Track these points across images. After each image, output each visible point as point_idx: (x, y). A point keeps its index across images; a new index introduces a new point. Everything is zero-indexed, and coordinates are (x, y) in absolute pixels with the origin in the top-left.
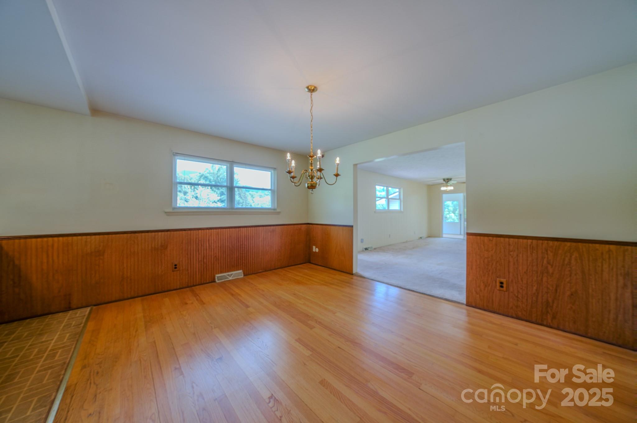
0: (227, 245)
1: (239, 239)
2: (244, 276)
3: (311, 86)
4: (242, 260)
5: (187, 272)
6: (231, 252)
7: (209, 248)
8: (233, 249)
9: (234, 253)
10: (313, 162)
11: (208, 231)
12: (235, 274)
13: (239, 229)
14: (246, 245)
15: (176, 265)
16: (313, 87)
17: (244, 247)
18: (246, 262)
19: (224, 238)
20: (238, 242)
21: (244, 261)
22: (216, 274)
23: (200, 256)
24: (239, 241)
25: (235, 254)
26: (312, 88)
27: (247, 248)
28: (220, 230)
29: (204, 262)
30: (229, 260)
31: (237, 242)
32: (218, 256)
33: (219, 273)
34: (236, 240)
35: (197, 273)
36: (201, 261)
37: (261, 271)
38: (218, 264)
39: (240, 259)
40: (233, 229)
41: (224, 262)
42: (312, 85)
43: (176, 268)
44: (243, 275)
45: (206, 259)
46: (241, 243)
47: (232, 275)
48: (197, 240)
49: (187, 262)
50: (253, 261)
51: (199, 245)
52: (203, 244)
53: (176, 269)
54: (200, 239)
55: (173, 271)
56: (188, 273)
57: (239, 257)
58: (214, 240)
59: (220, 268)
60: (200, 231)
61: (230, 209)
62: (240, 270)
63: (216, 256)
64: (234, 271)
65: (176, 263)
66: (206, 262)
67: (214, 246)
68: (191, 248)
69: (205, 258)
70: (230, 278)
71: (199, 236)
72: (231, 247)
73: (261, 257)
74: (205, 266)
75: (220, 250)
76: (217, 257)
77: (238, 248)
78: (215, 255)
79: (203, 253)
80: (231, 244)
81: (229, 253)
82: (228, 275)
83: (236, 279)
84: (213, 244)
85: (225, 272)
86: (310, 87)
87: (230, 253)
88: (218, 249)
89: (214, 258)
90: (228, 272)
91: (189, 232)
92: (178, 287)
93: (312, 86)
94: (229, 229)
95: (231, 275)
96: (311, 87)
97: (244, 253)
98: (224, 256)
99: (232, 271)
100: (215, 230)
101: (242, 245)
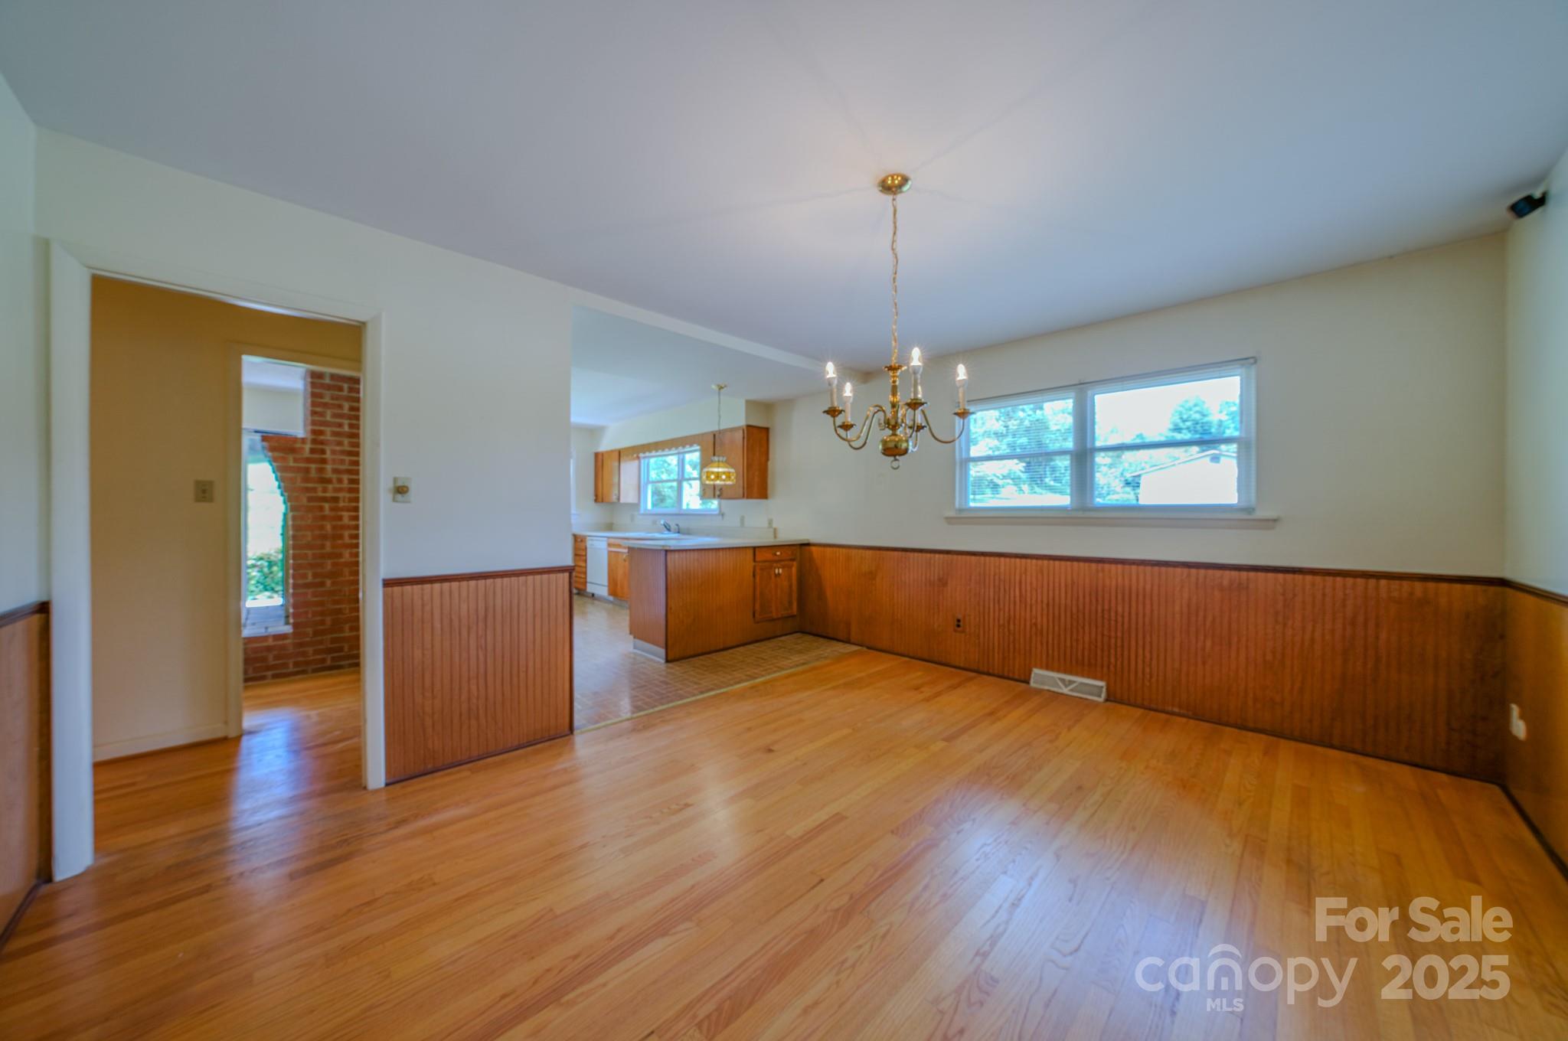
0: (1063, 602)
1: (1100, 593)
2: (1107, 700)
3: (893, 177)
4: (1106, 653)
5: (977, 641)
6: (1075, 624)
7: (1020, 601)
8: (1081, 616)
9: (1083, 628)
10: (897, 383)
11: (1018, 560)
12: (1082, 684)
13: (1100, 565)
14: (1123, 617)
15: (959, 621)
16: (897, 179)
17: (1113, 618)
18: (1119, 663)
19: (1057, 585)
20: (1097, 600)
21: (1113, 660)
22: (1036, 667)
23: (1002, 613)
24: (1100, 599)
25: (1087, 631)
26: (896, 182)
27: (1126, 626)
28: (1046, 562)
29: (1009, 630)
30: (1068, 644)
31: (1094, 601)
32: (1042, 626)
33: (1041, 667)
34: (1090, 594)
35: (996, 650)
36: (1004, 625)
37: (1176, 710)
38: (1042, 644)
39: (1102, 650)
40: (1082, 564)
41: (1056, 642)
42: (892, 173)
43: (959, 626)
44: (1104, 695)
45: (1014, 624)
46: (1106, 607)
47: (1075, 685)
48: (997, 577)
49: (978, 619)
50: (1147, 670)
51: (999, 589)
52: (1007, 589)
53: (959, 629)
54: (1002, 577)
55: (955, 631)
56: (979, 642)
57: (1099, 644)
58: (1031, 583)
59: (1044, 657)
60: (1002, 559)
61: (1077, 510)
62: (1101, 679)
63: (1036, 624)
64: (1083, 676)
65: (960, 617)
66: (1014, 630)
67: (1031, 599)
68: (984, 593)
69: (1012, 622)
70: (1065, 691)
71: (1000, 569)
72: (1074, 610)
73: (1177, 665)
74: (1012, 638)
75: (1045, 612)
76: (1039, 627)
77: (1096, 619)
78: (1034, 621)
79: (1007, 609)
80: (1074, 602)
81: (1069, 626)
82: (1063, 681)
83: (1077, 697)
84: (1029, 594)
85: (1058, 671)
86: (890, 178)
87: (1072, 625)
88: (1042, 609)
89: (1031, 628)
90: (1065, 672)
91: (982, 558)
92: (962, 665)
93: (895, 177)
94: (1069, 563)
95: (1071, 682)
96: (893, 179)
97: (1113, 634)
98: (1056, 628)
99: (1077, 674)
100: (1034, 561)
101: (1110, 610)
